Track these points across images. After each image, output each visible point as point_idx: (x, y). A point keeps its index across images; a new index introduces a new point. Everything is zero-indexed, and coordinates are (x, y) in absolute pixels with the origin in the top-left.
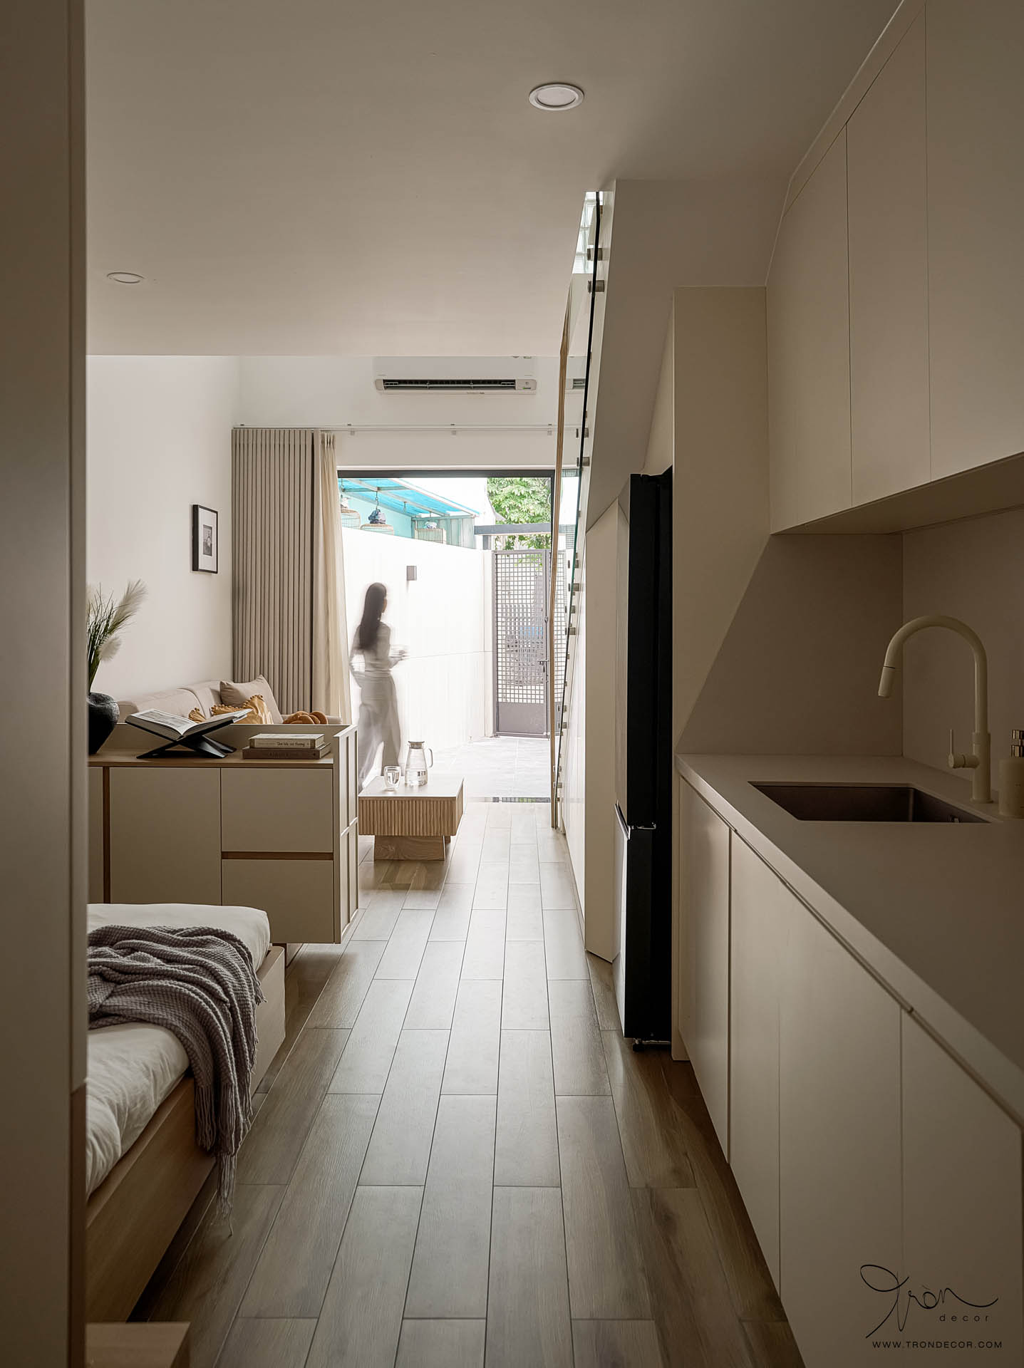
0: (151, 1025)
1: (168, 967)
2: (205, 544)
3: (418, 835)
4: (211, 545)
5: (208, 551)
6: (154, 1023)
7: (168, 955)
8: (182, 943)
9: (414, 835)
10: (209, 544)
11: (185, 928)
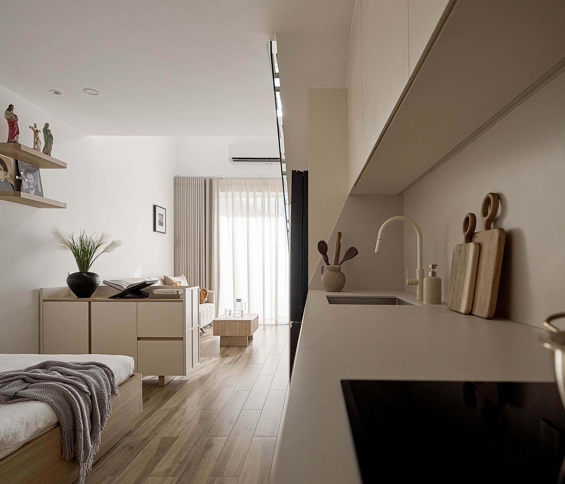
0: (39, 402)
1: (62, 377)
2: (160, 221)
3: (236, 335)
4: (163, 222)
5: (161, 224)
6: (41, 401)
7: (68, 373)
8: (78, 368)
9: (235, 335)
10: (162, 222)
11: (84, 362)
